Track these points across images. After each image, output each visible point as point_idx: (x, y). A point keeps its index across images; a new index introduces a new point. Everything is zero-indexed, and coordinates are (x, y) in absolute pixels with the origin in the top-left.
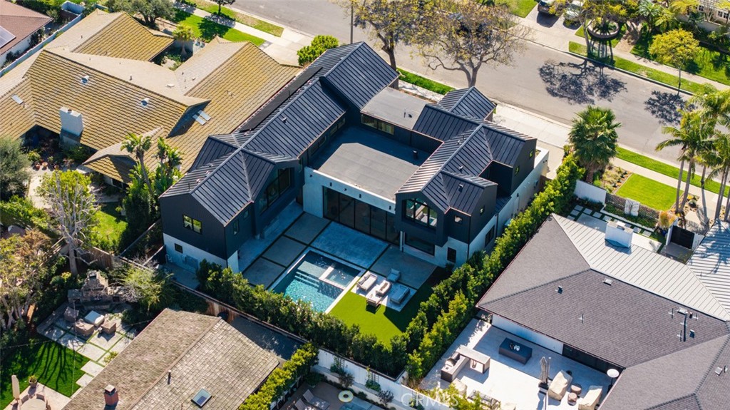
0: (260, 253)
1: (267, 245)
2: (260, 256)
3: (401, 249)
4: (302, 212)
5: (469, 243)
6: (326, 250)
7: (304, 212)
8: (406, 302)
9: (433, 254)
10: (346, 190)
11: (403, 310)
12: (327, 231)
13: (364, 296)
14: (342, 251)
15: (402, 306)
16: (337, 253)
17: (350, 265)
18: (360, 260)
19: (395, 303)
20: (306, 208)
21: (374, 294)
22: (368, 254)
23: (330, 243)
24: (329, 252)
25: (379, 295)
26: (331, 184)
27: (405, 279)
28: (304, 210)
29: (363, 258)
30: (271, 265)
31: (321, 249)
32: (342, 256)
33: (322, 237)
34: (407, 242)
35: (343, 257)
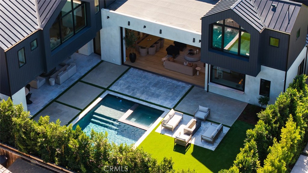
0: (54, 97)
1: (63, 90)
2: (55, 100)
3: (206, 89)
4: (99, 61)
5: (286, 70)
6: (124, 93)
7: (102, 61)
8: (219, 141)
9: (243, 90)
10: (145, 27)
11: (217, 148)
12: (126, 76)
13: (170, 136)
14: (142, 93)
15: (216, 145)
16: (138, 95)
17: (152, 106)
18: (162, 101)
19: (207, 142)
20: (104, 57)
21: (183, 133)
22: (171, 94)
23: (129, 86)
24: (129, 94)
25: (187, 133)
26: (129, 24)
27: (214, 117)
28: (103, 58)
29: (166, 99)
30: (66, 108)
31: (120, 92)
32: (143, 97)
33: (121, 81)
34: (212, 79)
35: (144, 99)
